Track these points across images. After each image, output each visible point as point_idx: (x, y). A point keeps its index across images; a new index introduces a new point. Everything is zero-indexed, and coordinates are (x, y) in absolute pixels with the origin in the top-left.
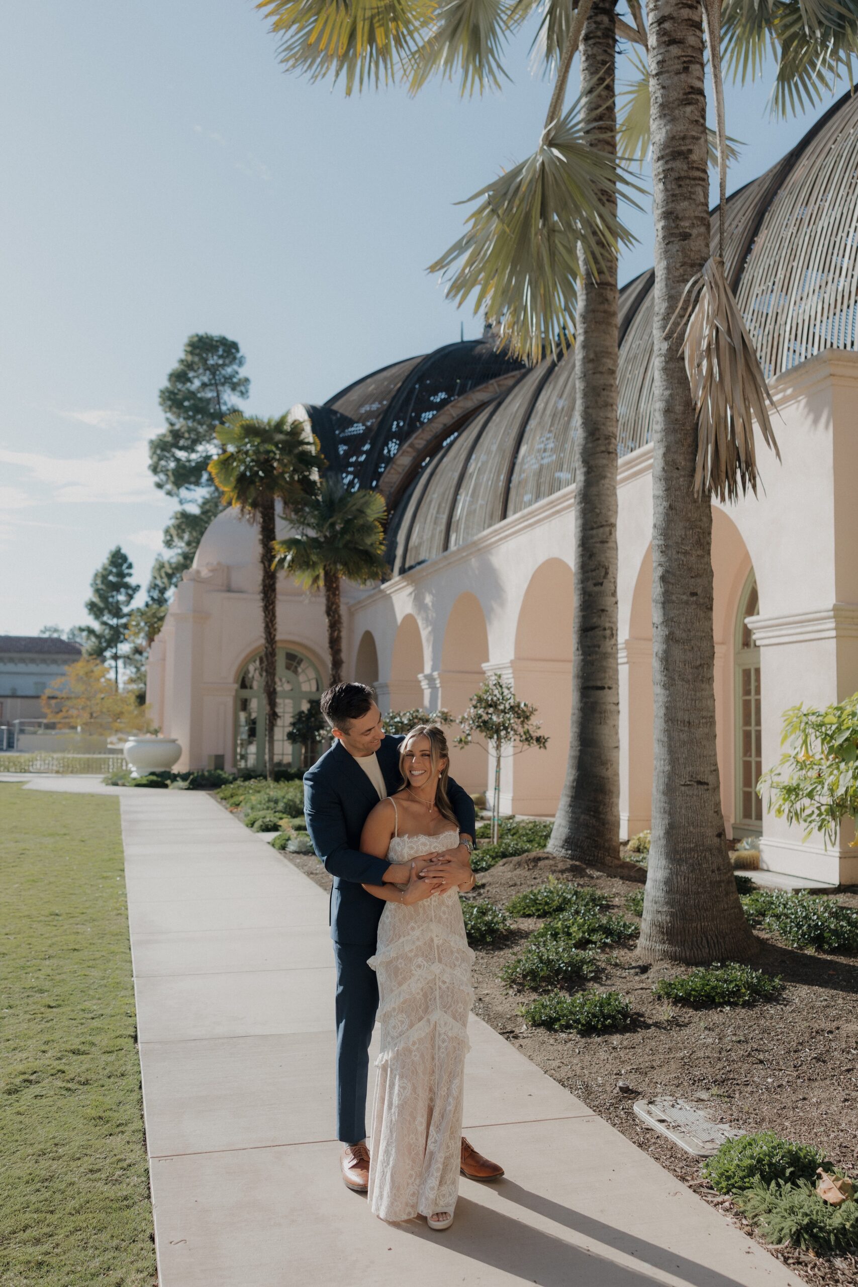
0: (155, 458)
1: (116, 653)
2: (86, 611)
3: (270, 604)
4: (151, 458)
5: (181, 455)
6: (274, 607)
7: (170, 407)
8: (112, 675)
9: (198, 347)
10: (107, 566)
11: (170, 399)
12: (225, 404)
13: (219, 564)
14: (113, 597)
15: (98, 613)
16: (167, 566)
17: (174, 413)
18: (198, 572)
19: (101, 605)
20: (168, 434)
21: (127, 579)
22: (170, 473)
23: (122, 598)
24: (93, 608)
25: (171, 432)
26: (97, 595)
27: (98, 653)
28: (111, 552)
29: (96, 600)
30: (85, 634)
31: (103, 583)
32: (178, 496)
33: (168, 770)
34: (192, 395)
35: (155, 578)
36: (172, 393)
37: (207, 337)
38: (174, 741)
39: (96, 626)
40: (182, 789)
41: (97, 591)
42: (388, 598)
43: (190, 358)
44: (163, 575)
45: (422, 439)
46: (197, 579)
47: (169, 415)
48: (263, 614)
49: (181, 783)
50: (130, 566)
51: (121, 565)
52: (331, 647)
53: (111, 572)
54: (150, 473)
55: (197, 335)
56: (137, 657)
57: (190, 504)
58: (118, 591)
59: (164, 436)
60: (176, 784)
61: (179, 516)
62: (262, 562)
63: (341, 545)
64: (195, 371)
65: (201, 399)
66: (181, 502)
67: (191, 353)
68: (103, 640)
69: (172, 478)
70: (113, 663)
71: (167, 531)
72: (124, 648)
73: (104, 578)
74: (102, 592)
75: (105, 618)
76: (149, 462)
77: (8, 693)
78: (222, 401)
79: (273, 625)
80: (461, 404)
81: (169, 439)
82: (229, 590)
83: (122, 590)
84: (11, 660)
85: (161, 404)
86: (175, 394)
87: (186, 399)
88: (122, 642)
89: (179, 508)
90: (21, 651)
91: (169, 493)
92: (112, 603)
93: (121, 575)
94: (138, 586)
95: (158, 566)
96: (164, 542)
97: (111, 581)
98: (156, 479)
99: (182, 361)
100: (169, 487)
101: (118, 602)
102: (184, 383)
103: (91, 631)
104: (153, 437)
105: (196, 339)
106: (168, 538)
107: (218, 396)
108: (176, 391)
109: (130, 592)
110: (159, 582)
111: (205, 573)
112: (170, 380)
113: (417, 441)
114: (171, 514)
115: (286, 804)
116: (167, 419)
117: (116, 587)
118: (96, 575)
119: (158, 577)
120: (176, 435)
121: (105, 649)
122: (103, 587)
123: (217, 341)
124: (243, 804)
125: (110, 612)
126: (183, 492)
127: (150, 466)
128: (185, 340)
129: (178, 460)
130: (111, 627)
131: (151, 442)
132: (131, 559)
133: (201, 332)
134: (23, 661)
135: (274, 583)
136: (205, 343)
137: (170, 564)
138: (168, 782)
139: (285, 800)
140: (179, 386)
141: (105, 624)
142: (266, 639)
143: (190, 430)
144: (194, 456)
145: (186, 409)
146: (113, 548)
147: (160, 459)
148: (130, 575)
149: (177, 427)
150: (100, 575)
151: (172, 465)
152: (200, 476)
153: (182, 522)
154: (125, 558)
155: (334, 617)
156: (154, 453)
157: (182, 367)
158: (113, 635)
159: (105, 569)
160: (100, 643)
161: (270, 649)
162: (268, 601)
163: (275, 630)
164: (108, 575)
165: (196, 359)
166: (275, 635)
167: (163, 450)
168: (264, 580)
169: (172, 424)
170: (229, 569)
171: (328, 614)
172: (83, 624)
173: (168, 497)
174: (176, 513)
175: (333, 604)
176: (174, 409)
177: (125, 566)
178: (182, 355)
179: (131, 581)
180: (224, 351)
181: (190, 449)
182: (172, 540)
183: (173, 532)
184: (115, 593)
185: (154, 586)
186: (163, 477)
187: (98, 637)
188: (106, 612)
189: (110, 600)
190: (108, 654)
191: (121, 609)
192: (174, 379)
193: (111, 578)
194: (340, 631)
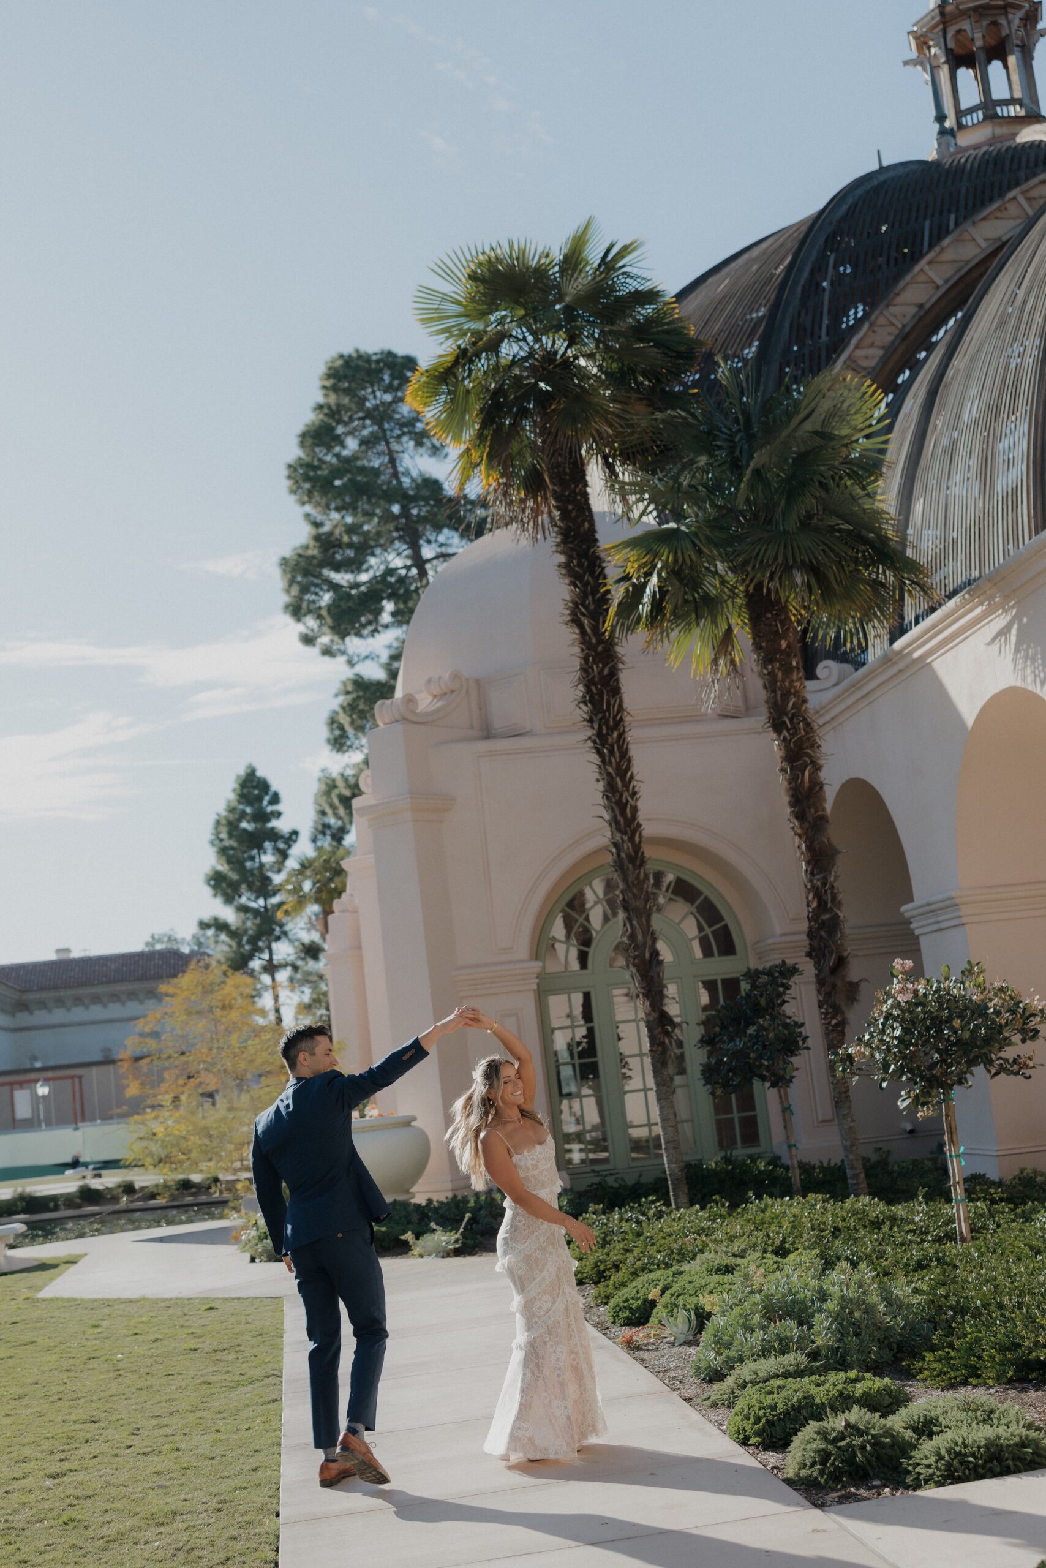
0: (295, 591)
1: (271, 960)
2: (208, 891)
3: (611, 730)
4: (288, 591)
5: (342, 578)
6: (621, 735)
7: (310, 493)
8: (266, 1001)
9: (345, 377)
10: (235, 804)
11: (307, 478)
12: (407, 473)
13: (456, 676)
14: (252, 858)
15: (229, 891)
16: (340, 783)
17: (318, 504)
18: (409, 700)
19: (234, 876)
20: (312, 543)
21: (274, 823)
22: (324, 613)
23: (268, 858)
24: (218, 882)
25: (317, 538)
26: (224, 859)
27: (240, 963)
28: (238, 777)
29: (223, 868)
30: (210, 932)
31: (230, 835)
32: (343, 653)
33: (401, 1198)
34: (347, 465)
35: (323, 813)
36: (309, 466)
37: (360, 357)
38: (407, 1123)
39: (229, 915)
40: (447, 1254)
41: (223, 851)
42: (923, 665)
43: (333, 399)
44: (336, 801)
45: (872, 345)
46: (410, 718)
47: (308, 508)
48: (595, 758)
49: (443, 1238)
50: (275, 799)
51: (260, 799)
52: (800, 816)
53: (243, 815)
54: (288, 619)
55: (341, 356)
56: (311, 965)
57: (368, 662)
58: (260, 848)
59: (307, 547)
60: (428, 1240)
61: (350, 688)
62: (576, 621)
63: (792, 523)
64: (346, 424)
65: (363, 470)
66: (351, 663)
67: (335, 389)
68: (245, 939)
69: (329, 621)
70: (266, 979)
71: (333, 722)
72: (283, 950)
73: (232, 826)
74: (231, 852)
75: (243, 900)
76: (285, 599)
77: (98, 1057)
78: (401, 469)
79: (627, 784)
80: (948, 255)
81: (314, 552)
82: (488, 733)
83: (268, 845)
84: (96, 999)
85: (293, 492)
86: (315, 468)
87: (337, 473)
88: (278, 939)
89: (348, 673)
90: (109, 982)
91: (327, 652)
92: (251, 871)
93: (262, 817)
94: (295, 833)
95: (323, 787)
96: (329, 741)
97: (245, 830)
98: (300, 628)
99: (320, 407)
100: (325, 640)
101: (262, 865)
102: (329, 449)
103: (220, 926)
104: (288, 553)
105: (340, 362)
106: (337, 733)
107: (393, 461)
108: (316, 463)
109: (281, 845)
110: (332, 821)
111: (425, 703)
112: (302, 444)
113: (860, 353)
114: (337, 686)
115: (837, 1317)
116: (307, 516)
117: (256, 840)
118: (218, 823)
119: (329, 811)
120: (326, 543)
121: (251, 957)
122: (233, 843)
123: (378, 362)
124: (659, 1312)
125: (250, 888)
126: (353, 644)
127: (287, 607)
128: (322, 369)
129: (335, 587)
130: (256, 912)
131: (284, 562)
132: (275, 786)
133: (348, 350)
134: (115, 997)
135: (613, 674)
136: (358, 368)
137: (345, 779)
138: (409, 1236)
139: (832, 1305)
140: (320, 452)
141: (243, 909)
142: (614, 823)
143: (351, 530)
144: (364, 577)
145: (340, 492)
146: (242, 771)
147: (305, 590)
148: (278, 815)
149: (326, 529)
150: (224, 822)
151: (327, 598)
152: (379, 611)
153: (358, 698)
154: (264, 786)
155: (795, 730)
156: (292, 582)
157: (321, 416)
158: (259, 926)
159: (232, 810)
160: (240, 944)
161: (627, 846)
162: (604, 721)
163: (634, 794)
164: (239, 820)
165: (346, 400)
166: (635, 809)
167: (306, 573)
168: (585, 669)
169: (317, 525)
170: (480, 686)
171: (777, 726)
172: (207, 917)
173: (327, 658)
174: (344, 684)
175: (786, 695)
176: (317, 496)
177: (267, 798)
178: (319, 398)
179: (282, 825)
180: (393, 377)
181: (355, 565)
182: (344, 735)
183: (344, 720)
184: (255, 852)
185: (323, 829)
186: (311, 622)
187: (234, 934)
188: (244, 887)
189: (248, 864)
190: (256, 964)
191: (268, 879)
192: (309, 441)
193: (244, 825)
194: (817, 768)
